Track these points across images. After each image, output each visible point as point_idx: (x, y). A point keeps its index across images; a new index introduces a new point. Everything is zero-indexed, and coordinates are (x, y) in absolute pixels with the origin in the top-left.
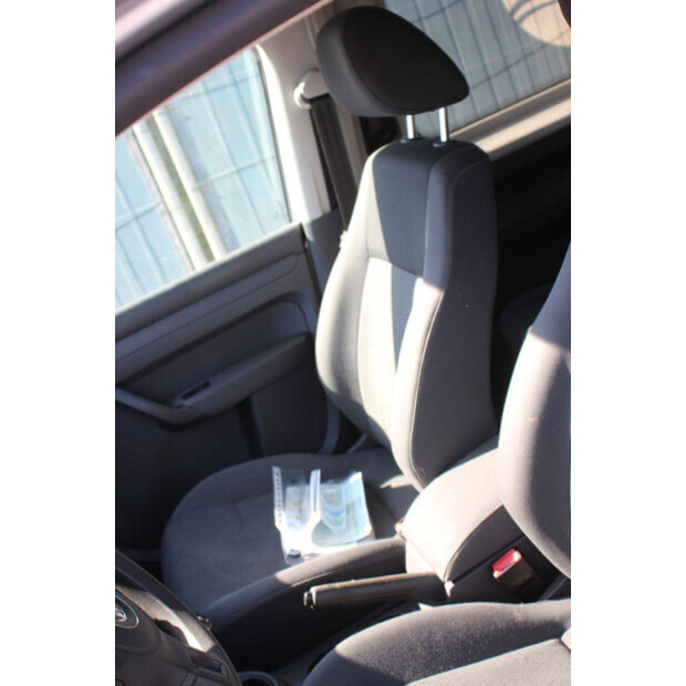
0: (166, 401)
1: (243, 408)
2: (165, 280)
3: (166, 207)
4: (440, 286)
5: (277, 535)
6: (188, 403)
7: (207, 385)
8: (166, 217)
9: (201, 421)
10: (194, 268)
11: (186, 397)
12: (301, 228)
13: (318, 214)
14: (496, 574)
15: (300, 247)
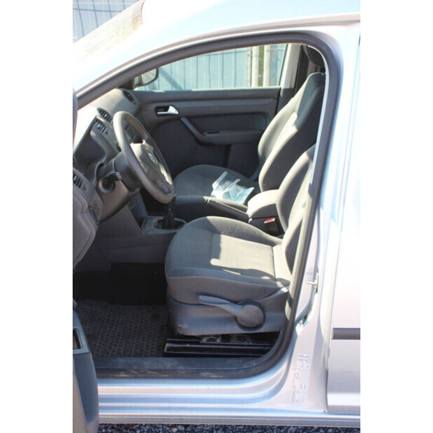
0: (201, 131)
1: (228, 147)
2: (235, 86)
3: (252, 53)
4: (298, 128)
5: (212, 190)
6: (208, 135)
7: (218, 132)
8: (249, 58)
9: (210, 145)
10: (251, 86)
11: (209, 133)
12: (280, 89)
13: (288, 87)
14: (265, 222)
15: (276, 97)
